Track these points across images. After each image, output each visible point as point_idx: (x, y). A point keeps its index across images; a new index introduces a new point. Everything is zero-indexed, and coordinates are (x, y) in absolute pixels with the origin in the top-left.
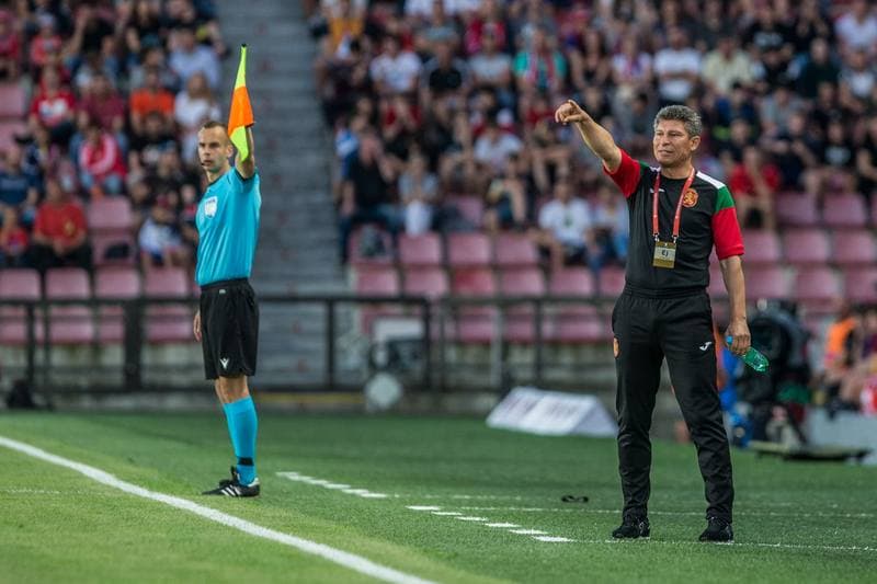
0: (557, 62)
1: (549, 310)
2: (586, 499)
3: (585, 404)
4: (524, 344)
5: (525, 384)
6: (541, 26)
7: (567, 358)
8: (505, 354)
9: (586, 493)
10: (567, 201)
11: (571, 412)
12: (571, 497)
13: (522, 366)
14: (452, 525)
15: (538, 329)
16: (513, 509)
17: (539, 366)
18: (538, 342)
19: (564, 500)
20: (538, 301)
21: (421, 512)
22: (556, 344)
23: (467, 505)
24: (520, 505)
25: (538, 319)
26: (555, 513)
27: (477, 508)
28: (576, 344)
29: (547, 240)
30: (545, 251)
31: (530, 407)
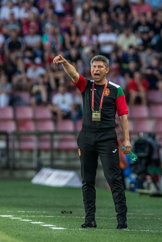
0: (59, 38)
1: (56, 137)
2: (71, 212)
3: (71, 174)
4: (46, 150)
5: (47, 166)
6: (53, 24)
7: (63, 156)
8: (39, 155)
9: (71, 210)
10: (63, 93)
11: (65, 177)
12: (65, 212)
13: (46, 159)
14: (18, 223)
15: (52, 144)
16: (42, 216)
17: (52, 159)
18: (52, 150)
19: (62, 212)
20: (52, 134)
21: (6, 217)
22: (59, 150)
23: (24, 215)
24: (45, 215)
25: (52, 141)
26: (58, 218)
27: (27, 216)
28: (67, 150)
29: (55, 109)
30: (55, 114)
31: (49, 176)
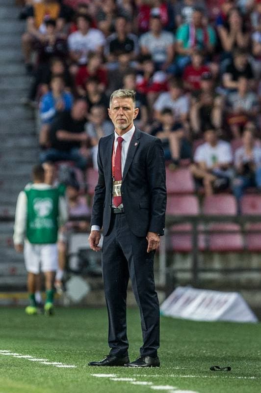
1: (202, 227)
2: (229, 369)
3: (232, 297)
4: (184, 253)
5: (185, 284)
7: (217, 264)
8: (169, 262)
9: (229, 364)
11: (220, 304)
12: (218, 367)
13: (183, 271)
14: (125, 387)
15: (195, 241)
16: (172, 376)
17: (195, 270)
18: (194, 252)
19: (212, 369)
20: (194, 220)
21: (102, 378)
22: (208, 252)
23: (138, 373)
24: (178, 372)
25: (195, 234)
26: (204, 378)
27: (145, 375)
28: (224, 252)
31: (188, 301)
